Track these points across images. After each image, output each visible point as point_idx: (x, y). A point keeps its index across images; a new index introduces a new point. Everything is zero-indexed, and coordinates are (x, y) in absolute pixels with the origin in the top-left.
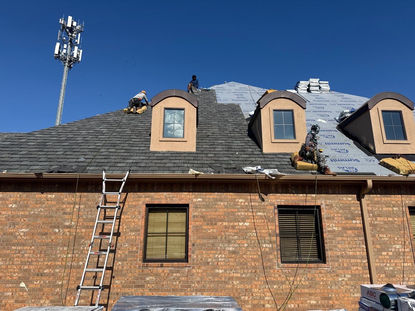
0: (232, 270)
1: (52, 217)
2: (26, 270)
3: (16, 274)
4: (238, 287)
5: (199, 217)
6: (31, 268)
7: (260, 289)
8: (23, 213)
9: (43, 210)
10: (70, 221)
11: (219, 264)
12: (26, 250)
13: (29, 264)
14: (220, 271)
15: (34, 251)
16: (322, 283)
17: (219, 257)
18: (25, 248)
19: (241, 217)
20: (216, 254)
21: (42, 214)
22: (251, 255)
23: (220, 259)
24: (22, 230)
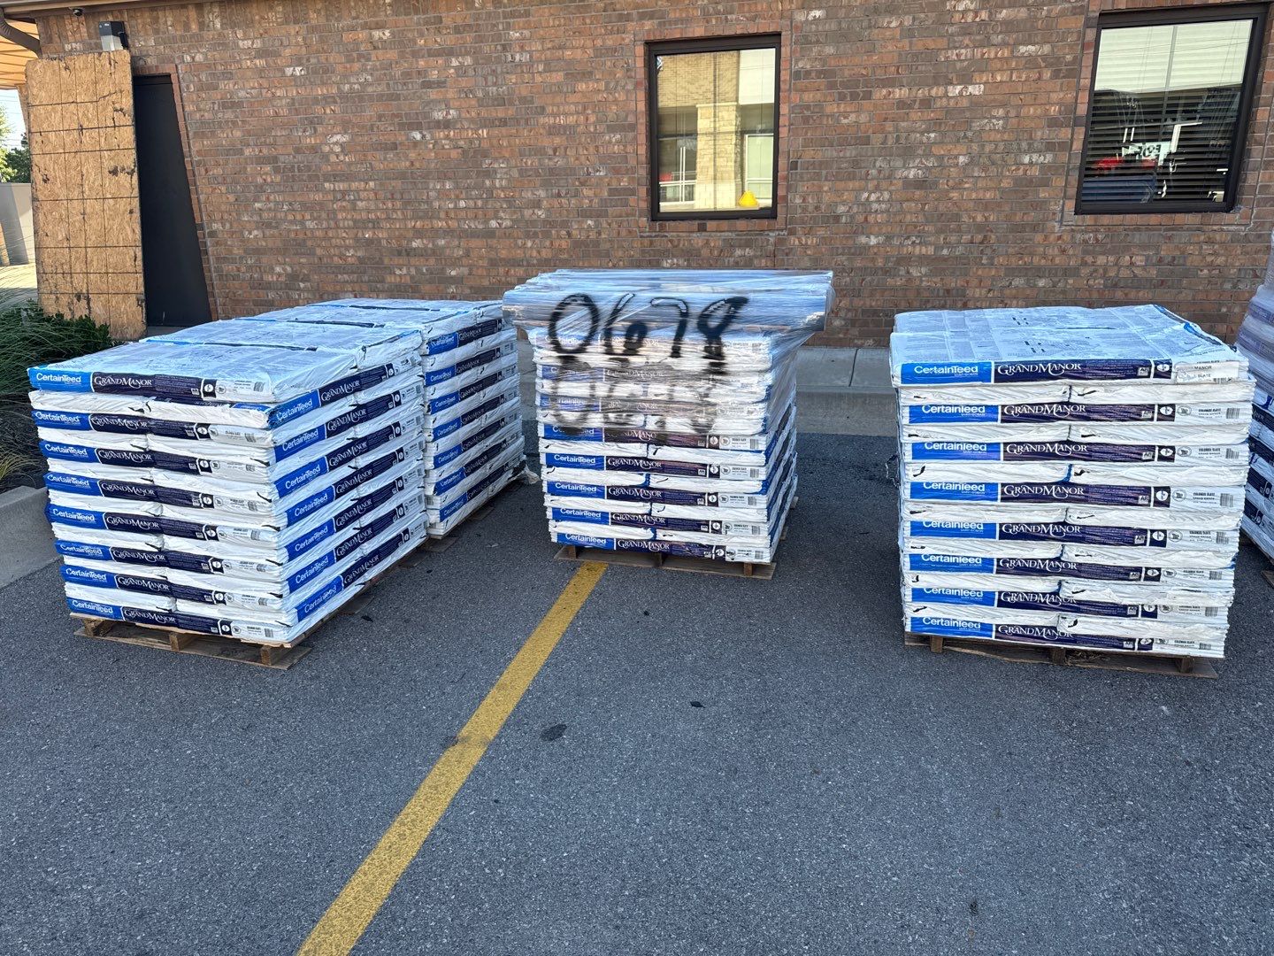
0: (908, 238)
1: (398, 97)
2: (369, 242)
3: (352, 252)
4: (924, 283)
5: (813, 74)
6: (380, 236)
7: (990, 290)
8: (325, 91)
9: (369, 77)
10: (444, 107)
11: (871, 219)
12: (358, 191)
13: (374, 228)
14: (873, 241)
15: (376, 194)
16: (1206, 271)
17: (873, 197)
18: (354, 185)
19: (958, 65)
20: (864, 190)
21: (370, 89)
22: (975, 189)
23: (875, 206)
24: (334, 139)
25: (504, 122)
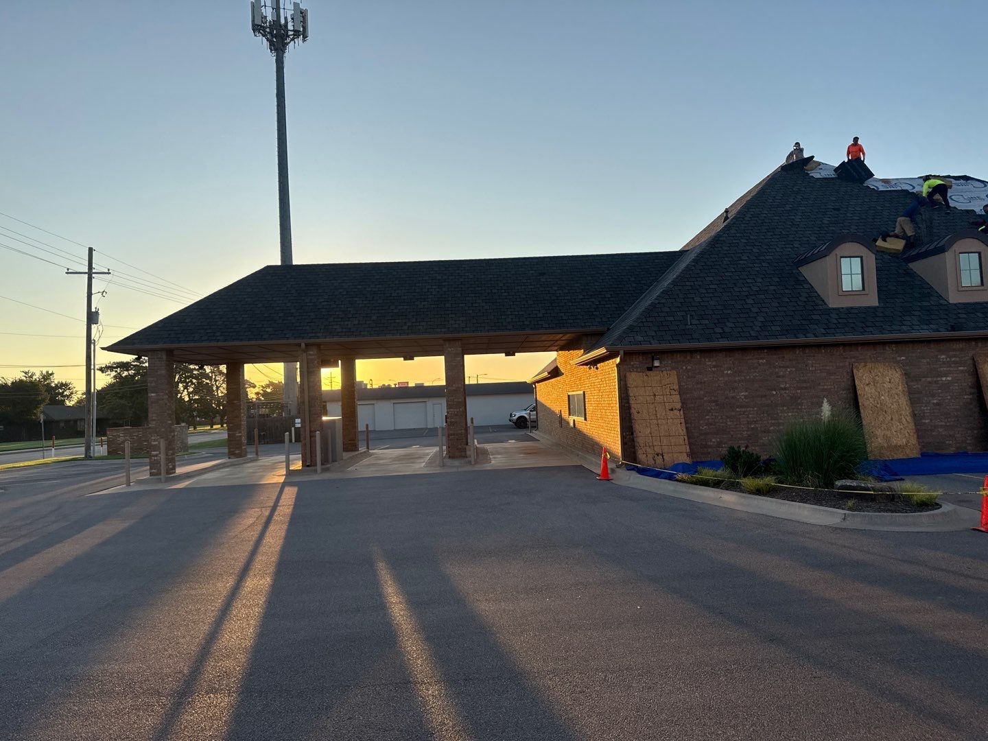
0: (937, 420)
1: (767, 380)
6: (758, 426)
8: (739, 378)
9: (757, 374)
10: (784, 383)
12: (750, 411)
13: (755, 424)
15: (757, 412)
19: (944, 372)
21: (757, 378)
22: (953, 406)
24: (742, 394)
25: (806, 388)
